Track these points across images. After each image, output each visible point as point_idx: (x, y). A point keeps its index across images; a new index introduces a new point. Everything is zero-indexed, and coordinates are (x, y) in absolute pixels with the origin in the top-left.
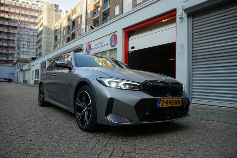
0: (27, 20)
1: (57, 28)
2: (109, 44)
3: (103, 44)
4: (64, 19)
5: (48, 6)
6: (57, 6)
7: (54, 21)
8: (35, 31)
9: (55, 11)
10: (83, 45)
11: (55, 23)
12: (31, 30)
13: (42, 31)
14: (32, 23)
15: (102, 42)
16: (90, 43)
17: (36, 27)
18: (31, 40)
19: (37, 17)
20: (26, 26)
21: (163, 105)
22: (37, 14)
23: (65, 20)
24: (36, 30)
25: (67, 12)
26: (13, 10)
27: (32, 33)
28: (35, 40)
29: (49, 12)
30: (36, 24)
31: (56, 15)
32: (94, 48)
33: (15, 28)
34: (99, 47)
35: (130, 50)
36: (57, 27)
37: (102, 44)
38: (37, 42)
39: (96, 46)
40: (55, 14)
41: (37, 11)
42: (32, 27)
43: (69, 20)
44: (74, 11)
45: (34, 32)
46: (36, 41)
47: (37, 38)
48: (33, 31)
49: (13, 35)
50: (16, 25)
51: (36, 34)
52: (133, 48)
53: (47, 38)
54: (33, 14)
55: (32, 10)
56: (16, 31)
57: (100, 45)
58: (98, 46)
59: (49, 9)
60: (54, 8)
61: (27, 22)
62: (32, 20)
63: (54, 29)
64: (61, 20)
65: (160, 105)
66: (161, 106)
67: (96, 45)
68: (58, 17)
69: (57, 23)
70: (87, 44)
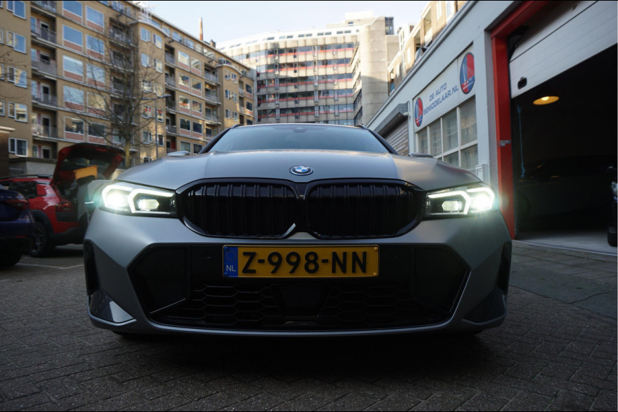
0: (330, 71)
1: (393, 76)
2: (459, 87)
3: (446, 91)
4: (406, 49)
5: (369, 27)
6: (389, 21)
7: (385, 59)
8: (348, 94)
9: (387, 33)
10: (407, 103)
11: (389, 65)
12: (340, 92)
13: (361, 90)
14: (340, 77)
15: (444, 87)
16: (420, 96)
17: (350, 84)
18: (343, 116)
19: (350, 59)
20: (329, 86)
21: (254, 272)
22: (349, 54)
23: (409, 51)
24: (350, 91)
25: (412, 28)
26: (301, 58)
27: (342, 100)
28: (349, 114)
29: (371, 40)
30: (350, 76)
31: (388, 44)
32: (430, 108)
33: (308, 94)
34: (438, 102)
35: (516, 92)
36: (392, 72)
37: (443, 93)
38: (355, 118)
39: (433, 101)
40: (386, 42)
41: (350, 46)
42: (342, 85)
43: (417, 49)
44: (427, 21)
45: (346, 97)
46: (352, 116)
47: (354, 108)
48: (344, 95)
49: (305, 112)
50: (310, 88)
51: (351, 100)
52: (523, 83)
53: (372, 103)
54: (341, 55)
55: (339, 47)
56: (311, 103)
57: (440, 96)
58: (436, 98)
59: (372, 34)
60: (383, 28)
61: (330, 76)
62: (342, 70)
63: (386, 79)
64: (399, 53)
65: (236, 267)
66: (241, 275)
67: (432, 97)
68: (394, 47)
69: (392, 63)
70: (415, 100)
